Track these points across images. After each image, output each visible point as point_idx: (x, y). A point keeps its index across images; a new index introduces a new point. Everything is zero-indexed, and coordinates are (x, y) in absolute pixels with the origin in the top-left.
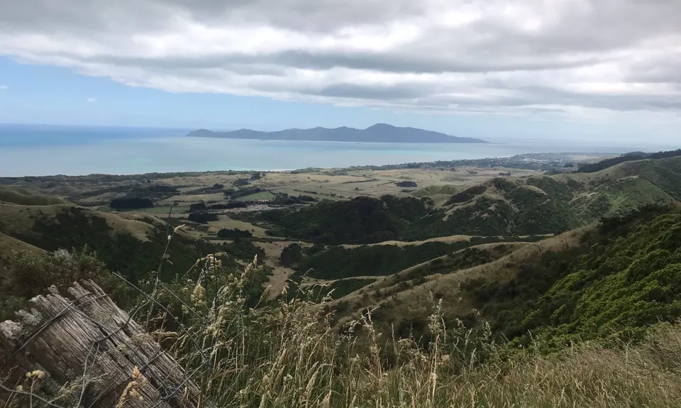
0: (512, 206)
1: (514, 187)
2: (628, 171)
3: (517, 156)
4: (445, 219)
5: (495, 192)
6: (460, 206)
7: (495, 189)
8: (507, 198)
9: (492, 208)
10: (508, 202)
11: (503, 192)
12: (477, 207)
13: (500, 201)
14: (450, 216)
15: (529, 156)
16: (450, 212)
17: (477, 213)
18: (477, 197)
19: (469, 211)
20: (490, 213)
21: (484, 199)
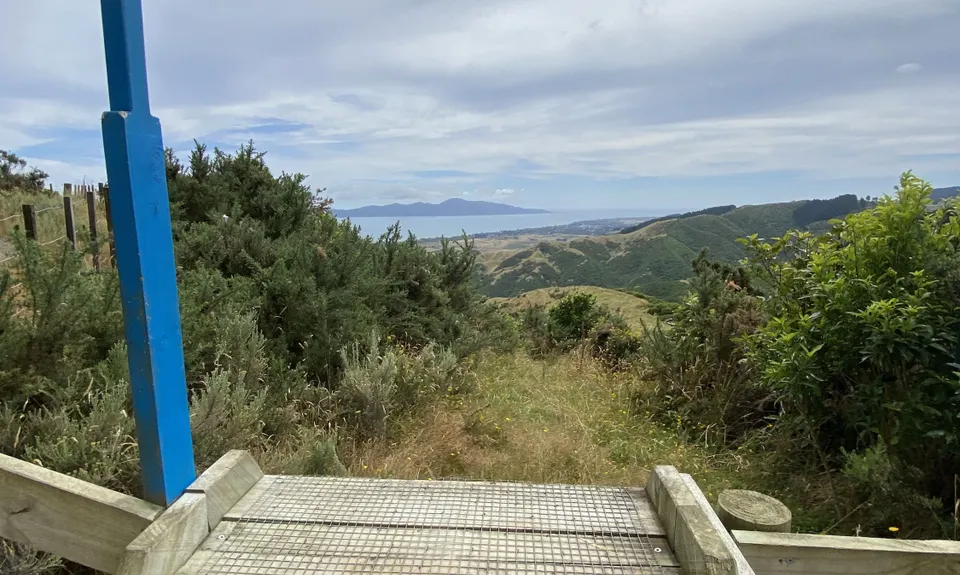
0: (555, 268)
1: (556, 250)
2: (658, 230)
3: (575, 224)
4: (493, 283)
5: (540, 256)
6: (508, 270)
7: (541, 253)
8: (550, 260)
9: (536, 271)
10: (551, 264)
11: (548, 255)
12: (523, 271)
13: (543, 264)
14: (498, 280)
15: (586, 222)
16: (498, 277)
17: (523, 276)
18: (524, 260)
19: (516, 274)
20: (534, 274)
21: (530, 263)
